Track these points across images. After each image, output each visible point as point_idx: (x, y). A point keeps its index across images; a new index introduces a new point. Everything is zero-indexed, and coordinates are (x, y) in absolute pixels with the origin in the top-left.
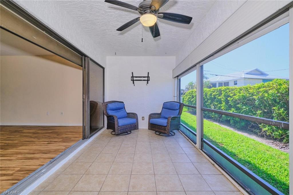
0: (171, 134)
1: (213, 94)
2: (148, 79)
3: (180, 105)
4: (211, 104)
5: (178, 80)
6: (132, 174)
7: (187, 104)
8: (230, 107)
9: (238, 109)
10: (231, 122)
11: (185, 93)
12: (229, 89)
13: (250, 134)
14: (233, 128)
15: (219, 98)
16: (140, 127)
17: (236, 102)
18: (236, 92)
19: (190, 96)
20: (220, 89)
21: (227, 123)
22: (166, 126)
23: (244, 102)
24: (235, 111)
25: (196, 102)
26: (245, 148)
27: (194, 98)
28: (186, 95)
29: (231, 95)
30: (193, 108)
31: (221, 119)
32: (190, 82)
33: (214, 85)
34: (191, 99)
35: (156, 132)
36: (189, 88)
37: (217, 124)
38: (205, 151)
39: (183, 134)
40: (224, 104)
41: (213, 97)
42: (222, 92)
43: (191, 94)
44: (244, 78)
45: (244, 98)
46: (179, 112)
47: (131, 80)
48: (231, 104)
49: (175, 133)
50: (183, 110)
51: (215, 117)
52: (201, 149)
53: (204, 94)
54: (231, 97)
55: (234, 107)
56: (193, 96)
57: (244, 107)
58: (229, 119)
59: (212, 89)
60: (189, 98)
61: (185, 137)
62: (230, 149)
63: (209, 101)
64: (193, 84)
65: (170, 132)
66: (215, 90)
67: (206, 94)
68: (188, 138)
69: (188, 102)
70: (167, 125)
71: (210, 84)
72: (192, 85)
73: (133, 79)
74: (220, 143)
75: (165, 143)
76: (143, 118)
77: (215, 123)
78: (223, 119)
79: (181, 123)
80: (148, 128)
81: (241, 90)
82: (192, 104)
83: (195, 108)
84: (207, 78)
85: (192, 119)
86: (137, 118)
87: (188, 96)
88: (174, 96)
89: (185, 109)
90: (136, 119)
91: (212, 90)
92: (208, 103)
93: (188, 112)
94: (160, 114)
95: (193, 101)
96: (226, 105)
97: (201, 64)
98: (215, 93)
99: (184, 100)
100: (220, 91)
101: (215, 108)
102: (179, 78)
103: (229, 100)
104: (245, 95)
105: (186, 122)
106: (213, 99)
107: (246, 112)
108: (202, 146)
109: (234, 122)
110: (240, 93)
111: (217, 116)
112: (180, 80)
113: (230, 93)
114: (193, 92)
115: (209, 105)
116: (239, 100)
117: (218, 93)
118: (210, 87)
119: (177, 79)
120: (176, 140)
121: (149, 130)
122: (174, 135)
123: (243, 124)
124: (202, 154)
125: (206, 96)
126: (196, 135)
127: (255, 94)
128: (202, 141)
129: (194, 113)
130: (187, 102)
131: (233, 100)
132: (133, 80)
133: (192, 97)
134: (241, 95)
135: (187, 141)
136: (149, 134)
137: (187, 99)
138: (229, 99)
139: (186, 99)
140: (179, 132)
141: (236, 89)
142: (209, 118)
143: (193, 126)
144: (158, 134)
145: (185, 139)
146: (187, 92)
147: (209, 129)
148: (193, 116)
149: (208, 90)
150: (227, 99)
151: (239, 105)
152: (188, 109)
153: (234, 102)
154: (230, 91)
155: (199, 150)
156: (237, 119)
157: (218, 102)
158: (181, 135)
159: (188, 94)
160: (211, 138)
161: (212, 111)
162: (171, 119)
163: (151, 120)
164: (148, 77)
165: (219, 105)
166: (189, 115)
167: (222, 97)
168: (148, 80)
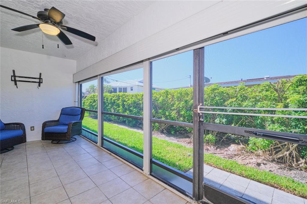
0: (72, 140)
1: (113, 99)
2: (40, 81)
3: (81, 110)
4: (111, 107)
5: (80, 85)
6: (30, 184)
7: (88, 108)
8: (125, 110)
9: (131, 111)
10: (127, 122)
11: (86, 96)
12: (125, 95)
13: (138, 129)
14: (127, 126)
15: (118, 102)
16: (29, 139)
17: (129, 106)
18: (129, 98)
19: (91, 101)
20: (119, 95)
21: (123, 123)
22: (67, 133)
23: (135, 105)
24: (129, 113)
25: (97, 106)
26: (133, 139)
27: (95, 102)
28: (87, 99)
29: (126, 100)
30: (95, 113)
31: (119, 121)
32: (92, 85)
33: (115, 90)
34: (92, 104)
35: (53, 141)
36: (90, 91)
37: (116, 125)
38: (105, 147)
39: (85, 138)
40: (121, 107)
41: (113, 101)
42: (120, 97)
43: (92, 98)
44: (138, 85)
45: (135, 102)
46: (81, 117)
47: (12, 80)
48: (126, 107)
49: (77, 138)
50: (85, 115)
51: (115, 119)
52: (102, 146)
53: (105, 98)
54: (126, 102)
55: (128, 110)
56: (94, 100)
57: (135, 109)
58: (125, 120)
59: (112, 94)
60: (91, 102)
61: (88, 140)
62: (123, 142)
63: (110, 105)
64: (94, 87)
65: (71, 139)
66: (115, 95)
67: (107, 99)
68: (90, 141)
69: (90, 106)
70: (68, 131)
71: (111, 89)
72: (94, 89)
73: (15, 79)
74: (117, 139)
75: (66, 149)
76: (32, 128)
77: (114, 124)
78: (120, 121)
79: (83, 128)
80: (41, 139)
81: (133, 96)
82: (93, 109)
83: (97, 112)
84: (108, 82)
85: (93, 124)
86: (25, 128)
87: (90, 101)
88: (75, 102)
89: (86, 114)
90: (22, 131)
91: (112, 96)
92: (109, 107)
93: (90, 117)
94: (58, 121)
95: (95, 106)
96: (123, 108)
97: (101, 76)
98: (115, 98)
99: (85, 104)
100: (119, 96)
101: (115, 111)
102: (80, 83)
103: (125, 105)
104: (135, 100)
105: (88, 126)
106: (113, 103)
107: (136, 114)
108: (102, 143)
109: (128, 122)
110: (132, 99)
111: (116, 118)
112: (81, 85)
113: (125, 98)
114: (95, 97)
115: (110, 109)
116: (131, 104)
117: (117, 98)
118: (111, 92)
119: (78, 84)
120: (77, 144)
121: (44, 141)
122: (75, 141)
123: (134, 122)
124: (102, 149)
125: (107, 101)
126: (97, 136)
127: (141, 99)
128: (103, 139)
129: (96, 118)
130: (88, 107)
131: (127, 104)
132: (15, 81)
133: (94, 102)
134: (132, 100)
135: (89, 143)
136: (43, 145)
137: (88, 103)
138: (125, 103)
139: (86, 103)
140: (81, 136)
141: (130, 95)
142: (110, 121)
143: (95, 130)
144: (56, 143)
145: (87, 142)
146: (89, 96)
147: (109, 130)
148: (95, 120)
149: (109, 94)
150: (123, 103)
151: (131, 108)
152: (90, 113)
153: (128, 106)
154: (125, 97)
155: (100, 147)
156: (130, 119)
157: (117, 106)
158: (83, 139)
159: (90, 98)
160: (110, 137)
161: (112, 114)
162: (72, 125)
163: (46, 128)
164: (40, 78)
165: (118, 109)
166: (90, 119)
167: (120, 102)
168: (40, 83)
